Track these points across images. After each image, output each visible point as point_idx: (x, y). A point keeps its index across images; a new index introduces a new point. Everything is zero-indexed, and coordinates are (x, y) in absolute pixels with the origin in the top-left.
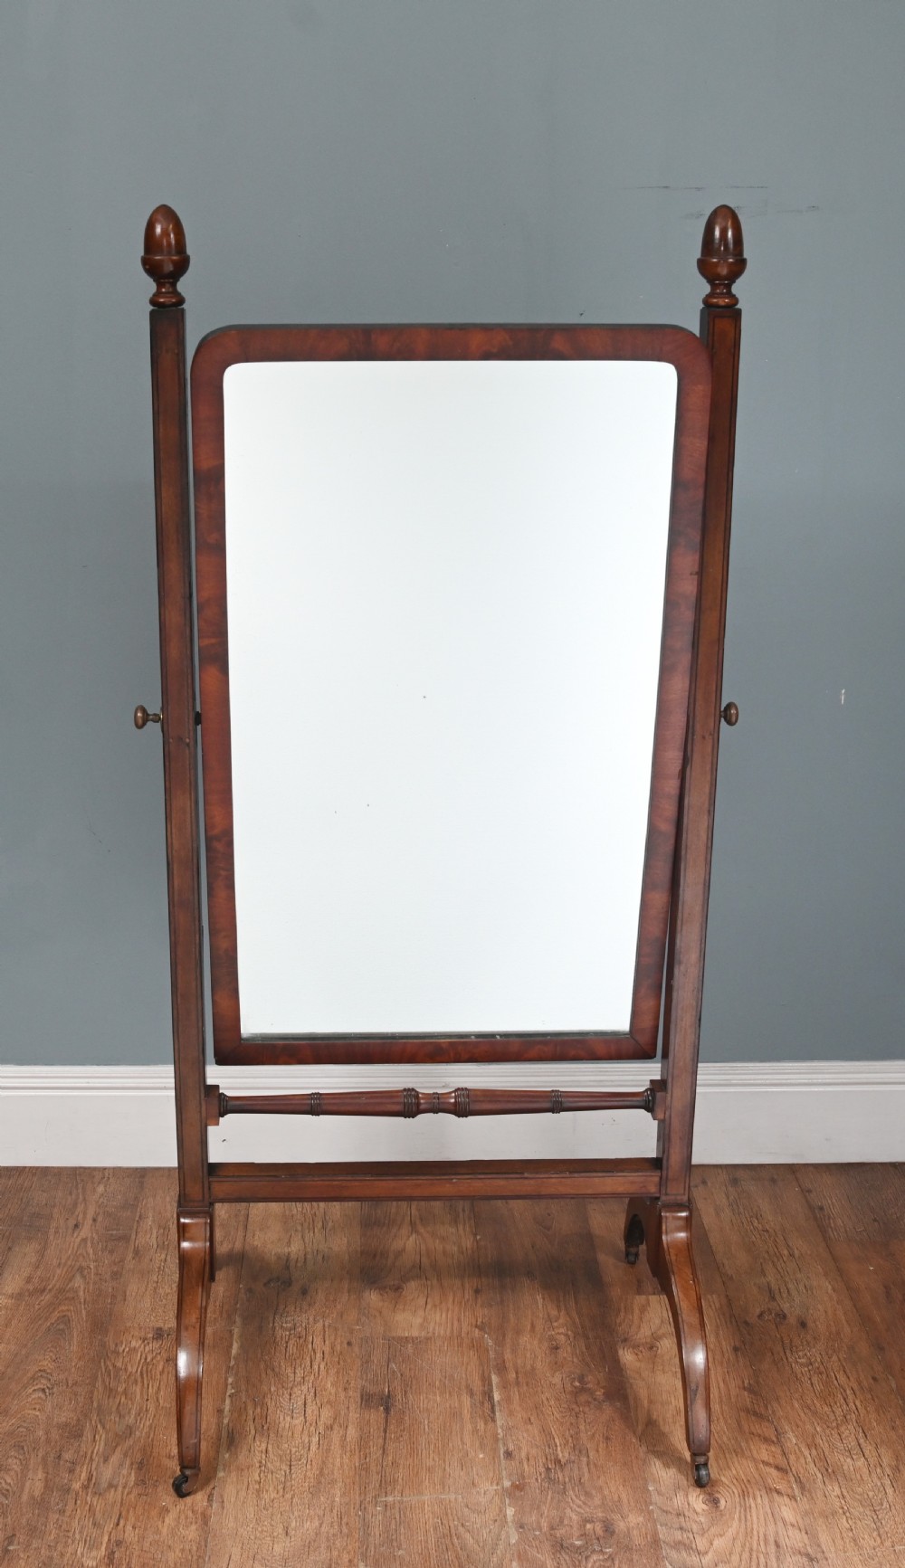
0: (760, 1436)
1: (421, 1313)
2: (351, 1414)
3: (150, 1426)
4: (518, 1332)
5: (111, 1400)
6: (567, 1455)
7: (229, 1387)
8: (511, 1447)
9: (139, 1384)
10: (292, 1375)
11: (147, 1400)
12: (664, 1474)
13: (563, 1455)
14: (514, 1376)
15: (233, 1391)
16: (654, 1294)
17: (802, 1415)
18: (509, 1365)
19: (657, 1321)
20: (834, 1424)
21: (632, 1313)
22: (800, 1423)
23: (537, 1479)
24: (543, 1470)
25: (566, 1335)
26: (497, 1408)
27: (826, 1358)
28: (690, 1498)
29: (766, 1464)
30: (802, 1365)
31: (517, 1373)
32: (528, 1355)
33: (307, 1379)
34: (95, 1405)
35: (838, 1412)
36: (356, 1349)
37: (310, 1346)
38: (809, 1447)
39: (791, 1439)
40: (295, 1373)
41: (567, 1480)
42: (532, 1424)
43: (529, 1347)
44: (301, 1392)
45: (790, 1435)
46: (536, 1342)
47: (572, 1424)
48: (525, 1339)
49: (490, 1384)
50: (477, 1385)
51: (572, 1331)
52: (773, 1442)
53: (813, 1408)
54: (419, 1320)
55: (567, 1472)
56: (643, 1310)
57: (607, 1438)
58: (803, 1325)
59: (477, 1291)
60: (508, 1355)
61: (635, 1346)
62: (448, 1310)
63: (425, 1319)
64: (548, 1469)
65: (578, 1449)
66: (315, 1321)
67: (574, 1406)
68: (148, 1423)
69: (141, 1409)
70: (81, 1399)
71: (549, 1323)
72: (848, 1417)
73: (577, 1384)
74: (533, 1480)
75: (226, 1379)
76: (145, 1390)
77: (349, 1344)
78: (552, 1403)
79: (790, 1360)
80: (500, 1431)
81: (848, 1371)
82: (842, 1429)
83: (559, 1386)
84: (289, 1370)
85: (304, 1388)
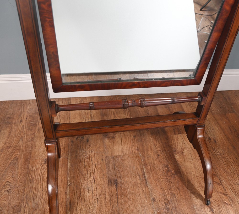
0: (216, 182)
1: (120, 146)
2: (106, 189)
3: (44, 203)
4: (148, 151)
5: (30, 192)
6: (169, 197)
7: (68, 181)
8: (154, 196)
9: (40, 184)
10: (87, 174)
11: (42, 191)
12: (197, 201)
13: (169, 198)
14: (149, 167)
15: (70, 183)
16: (179, 134)
17: (224, 173)
18: (147, 163)
19: (182, 143)
20: (232, 176)
21: (175, 141)
22: (225, 176)
23: (163, 209)
24: (164, 205)
25: (160, 150)
26: (147, 181)
27: (223, 152)
28: (206, 210)
29: (221, 193)
30: (219, 155)
31: (150, 166)
32: (152, 159)
33: (91, 175)
34: (25, 195)
35: (232, 170)
36: (104, 161)
37: (91, 162)
38: (229, 185)
39: (224, 183)
40: (88, 173)
41: (172, 208)
42: (158, 186)
43: (151, 156)
44: (90, 181)
45: (223, 181)
46: (153, 154)
47: (168, 184)
48: (150, 153)
49: (144, 171)
50: (141, 174)
51: (161, 149)
52: (220, 184)
53: (226, 170)
54: (120, 149)
55: (171, 205)
56: (177, 140)
57: (179, 189)
58: (215, 141)
59: (134, 137)
60: (146, 160)
61: (178, 153)
62: (128, 144)
63: (122, 148)
64: (166, 204)
65: (172, 195)
66: (92, 152)
67: (168, 177)
68: (43, 202)
69: (40, 195)
70: (20, 193)
71: (155, 146)
72: (235, 172)
73: (167, 169)
74: (163, 210)
75: (67, 179)
76: (42, 186)
77: (102, 160)
78: (162, 177)
79: (216, 154)
80: (150, 190)
81: (230, 156)
82: (235, 177)
83: (162, 170)
84: (86, 172)
85: (91, 179)
